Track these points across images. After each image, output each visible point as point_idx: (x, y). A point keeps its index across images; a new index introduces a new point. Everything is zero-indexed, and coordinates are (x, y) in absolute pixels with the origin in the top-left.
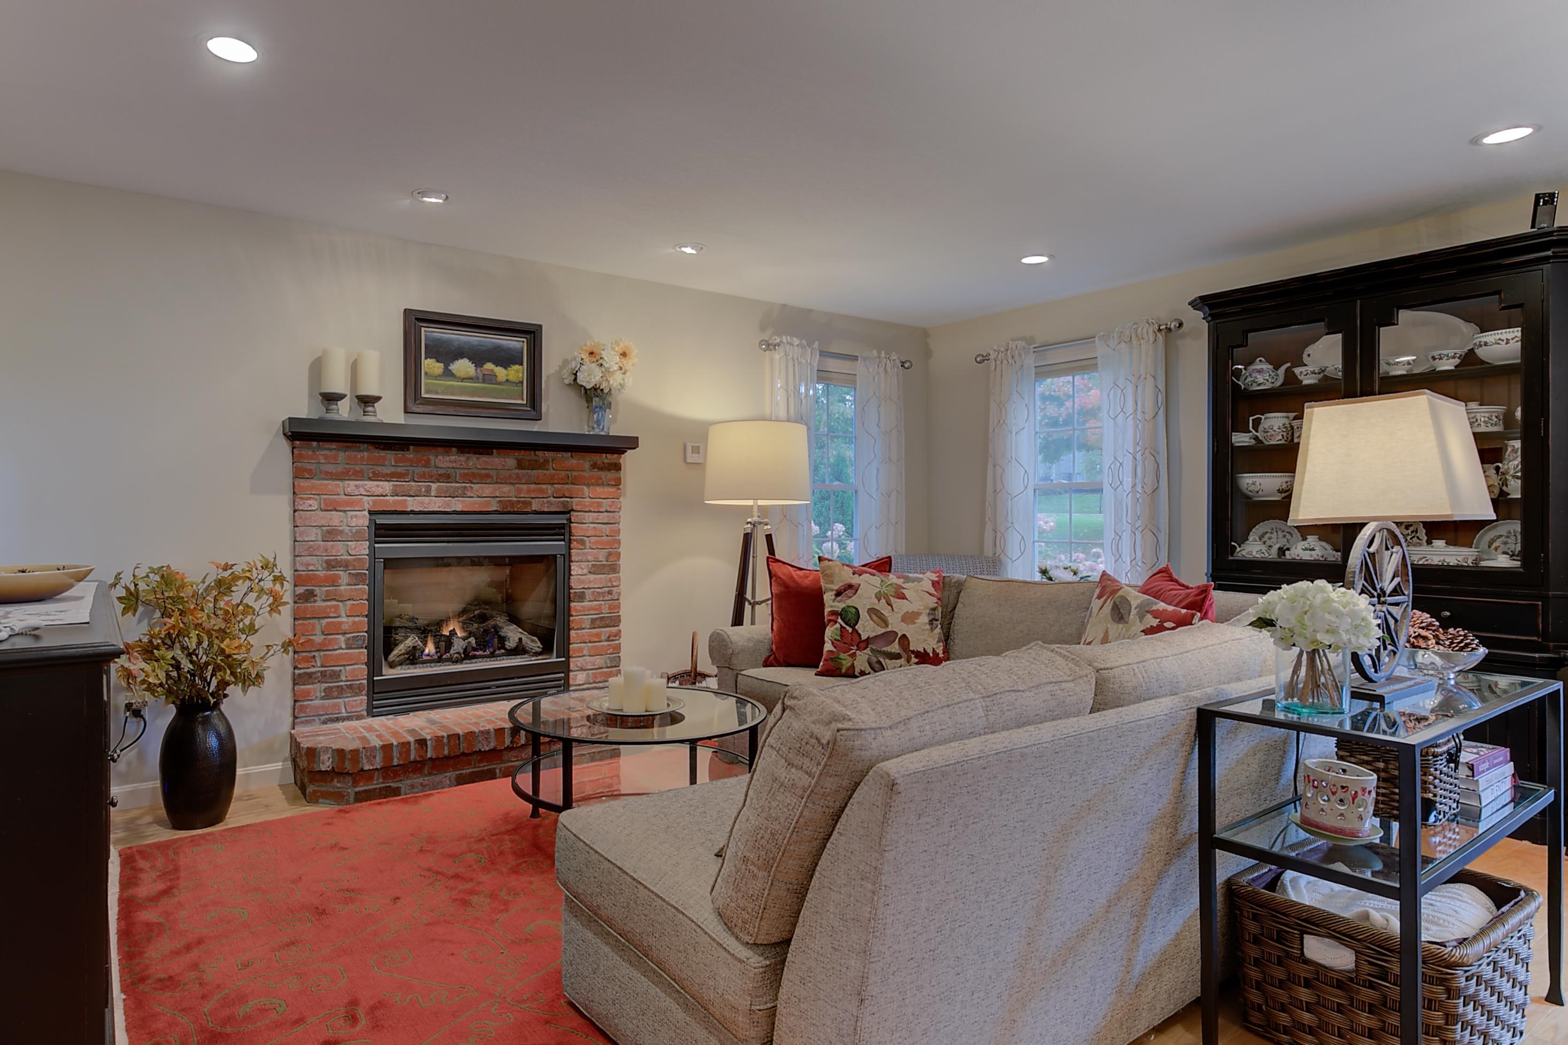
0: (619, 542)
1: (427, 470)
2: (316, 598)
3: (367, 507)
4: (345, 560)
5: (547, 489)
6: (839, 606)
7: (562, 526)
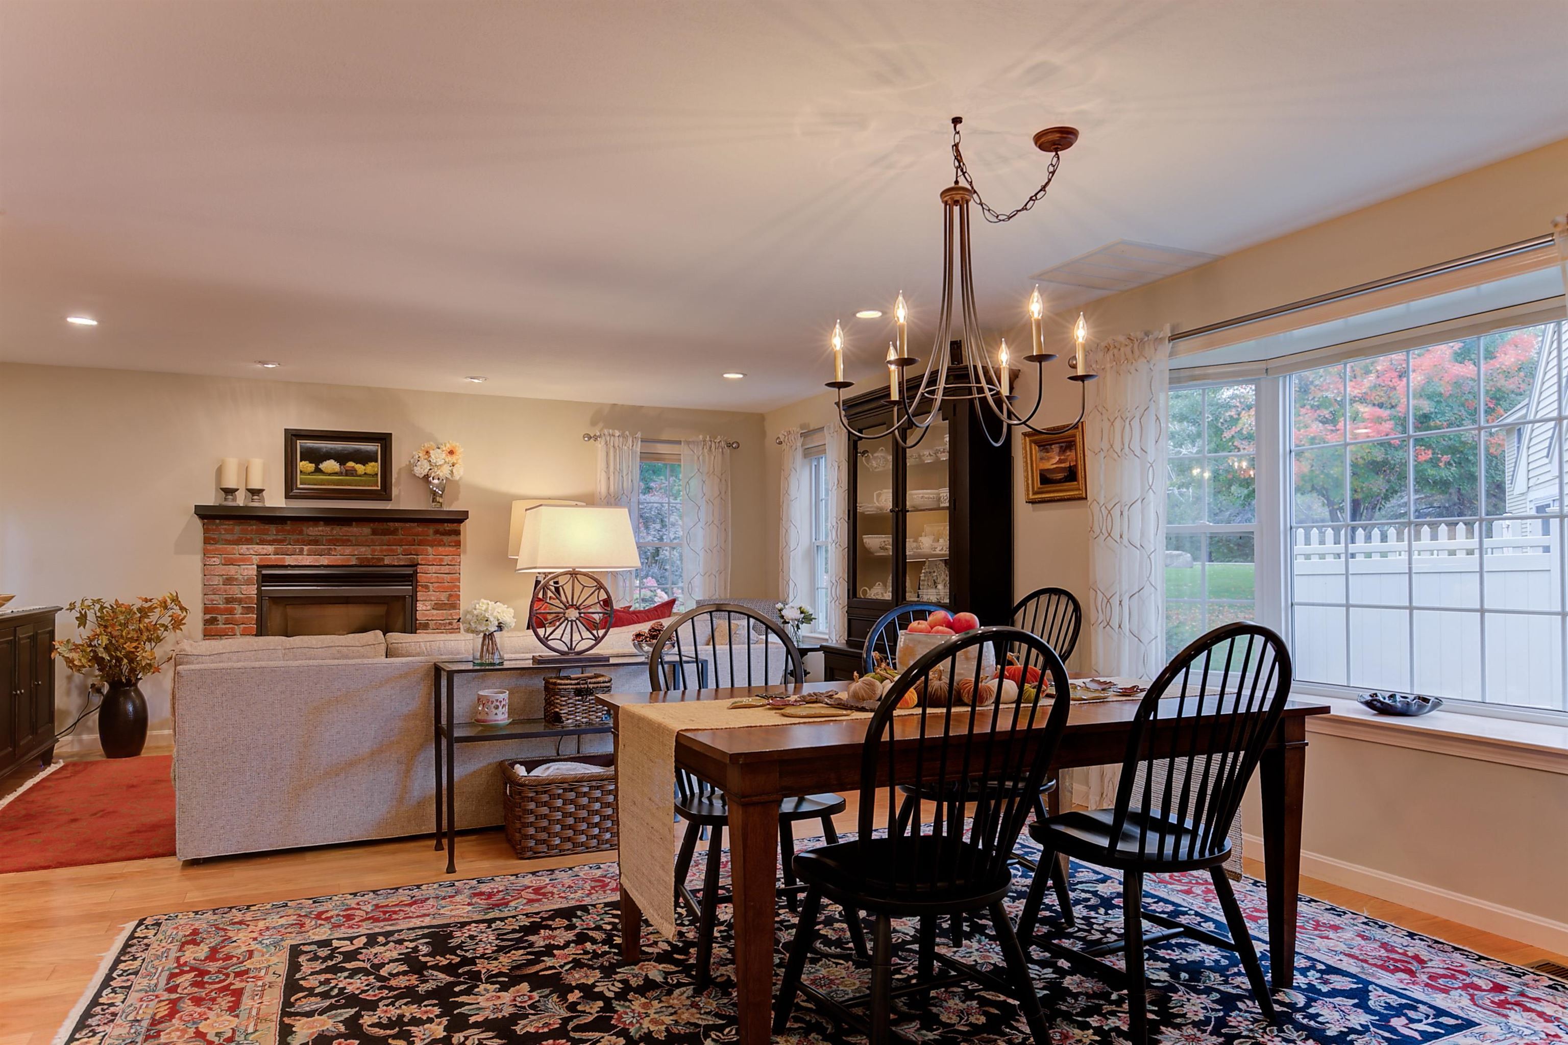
0: (459, 587)
1: (300, 537)
2: (219, 622)
3: (255, 562)
4: (239, 598)
5: (397, 549)
7: (410, 576)
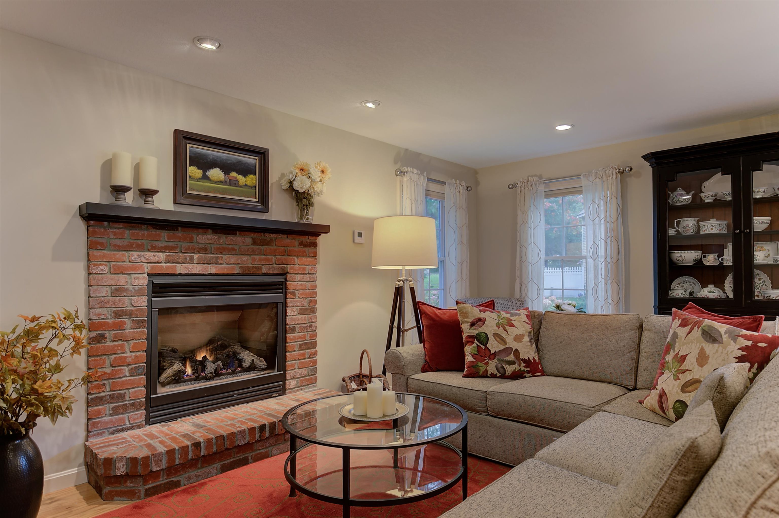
0: (316, 293)
1: (191, 244)
2: (106, 340)
3: (146, 271)
4: (130, 310)
5: (272, 258)
6: (474, 332)
7: (280, 284)
